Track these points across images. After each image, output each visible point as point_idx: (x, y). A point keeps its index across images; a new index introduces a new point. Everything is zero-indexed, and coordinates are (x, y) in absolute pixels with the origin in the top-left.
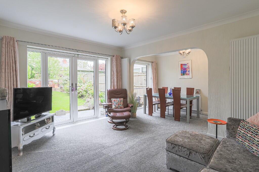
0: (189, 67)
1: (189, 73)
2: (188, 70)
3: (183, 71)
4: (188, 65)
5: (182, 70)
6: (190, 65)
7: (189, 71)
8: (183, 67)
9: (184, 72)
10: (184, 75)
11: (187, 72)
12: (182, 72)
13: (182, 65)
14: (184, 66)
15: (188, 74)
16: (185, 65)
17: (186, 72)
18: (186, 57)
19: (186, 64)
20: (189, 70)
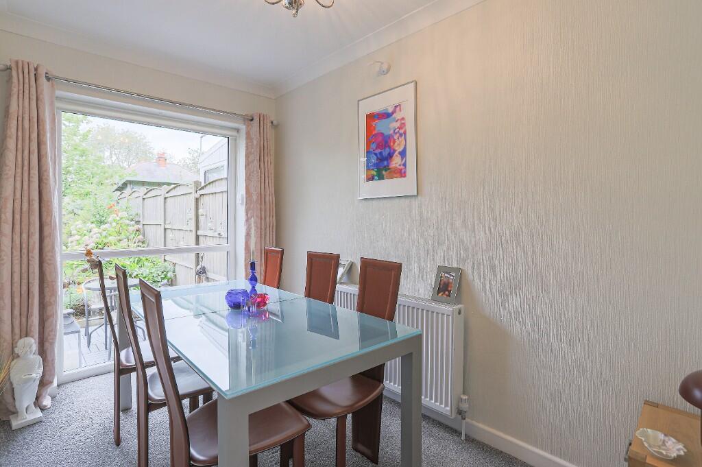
0: (403, 125)
1: (405, 165)
2: (399, 146)
3: (378, 151)
4: (397, 116)
5: (373, 146)
6: (407, 113)
7: (403, 154)
8: (374, 128)
9: (381, 159)
10: (381, 177)
11: (396, 162)
12: (374, 160)
13: (371, 117)
14: (382, 127)
15: (401, 173)
16: (385, 115)
17: (390, 156)
18: (388, 70)
20: (401, 148)
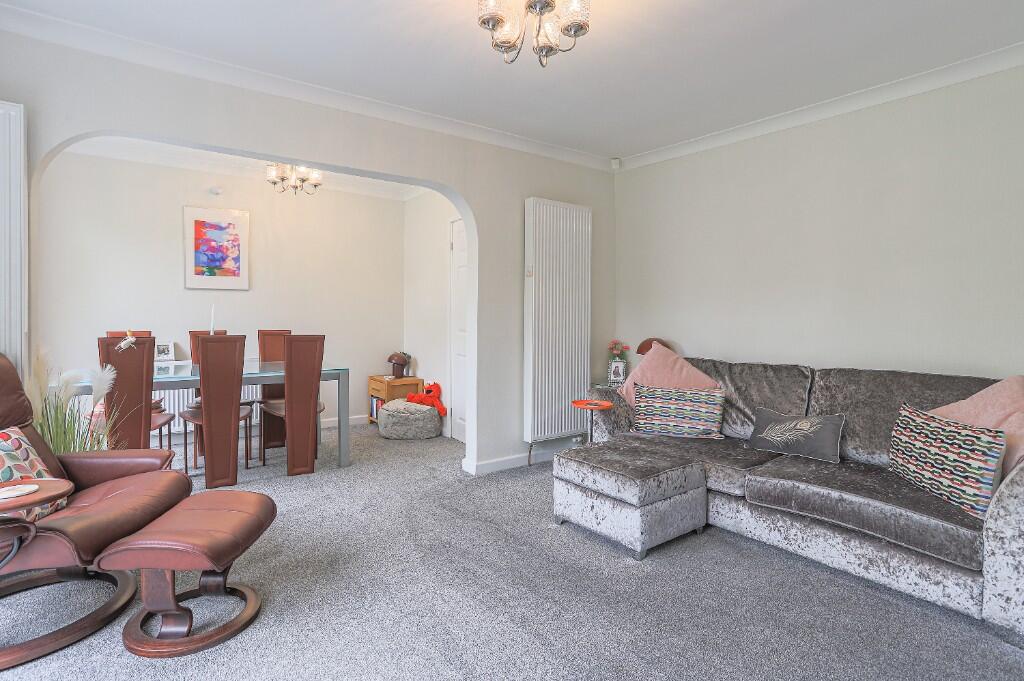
0: (236, 240)
1: (239, 268)
2: (232, 254)
3: (208, 253)
4: (231, 231)
5: (203, 248)
6: (242, 231)
7: (237, 260)
8: (205, 233)
9: (212, 260)
10: (211, 273)
11: (229, 264)
12: (204, 259)
13: (200, 225)
14: (212, 234)
15: (235, 273)
16: (217, 227)
17: (223, 259)
19: (223, 225)
20: (235, 256)
